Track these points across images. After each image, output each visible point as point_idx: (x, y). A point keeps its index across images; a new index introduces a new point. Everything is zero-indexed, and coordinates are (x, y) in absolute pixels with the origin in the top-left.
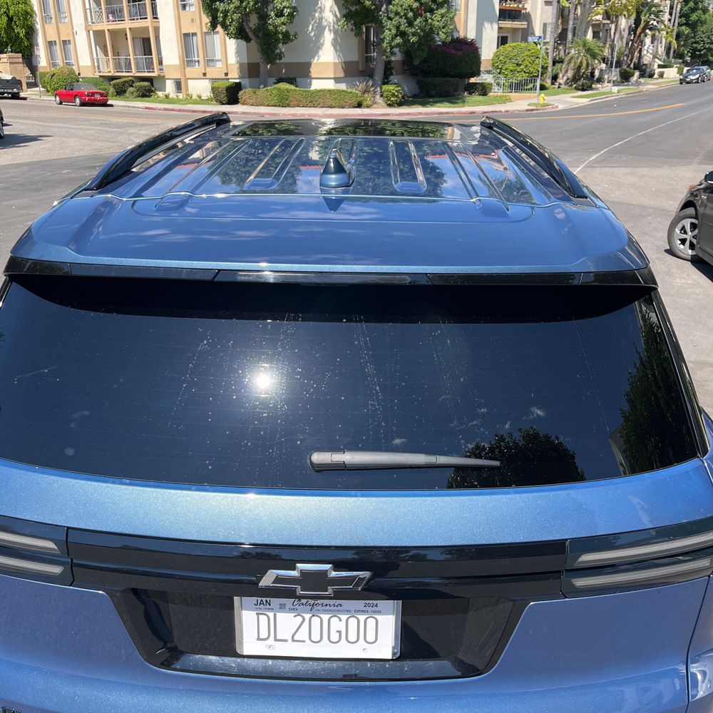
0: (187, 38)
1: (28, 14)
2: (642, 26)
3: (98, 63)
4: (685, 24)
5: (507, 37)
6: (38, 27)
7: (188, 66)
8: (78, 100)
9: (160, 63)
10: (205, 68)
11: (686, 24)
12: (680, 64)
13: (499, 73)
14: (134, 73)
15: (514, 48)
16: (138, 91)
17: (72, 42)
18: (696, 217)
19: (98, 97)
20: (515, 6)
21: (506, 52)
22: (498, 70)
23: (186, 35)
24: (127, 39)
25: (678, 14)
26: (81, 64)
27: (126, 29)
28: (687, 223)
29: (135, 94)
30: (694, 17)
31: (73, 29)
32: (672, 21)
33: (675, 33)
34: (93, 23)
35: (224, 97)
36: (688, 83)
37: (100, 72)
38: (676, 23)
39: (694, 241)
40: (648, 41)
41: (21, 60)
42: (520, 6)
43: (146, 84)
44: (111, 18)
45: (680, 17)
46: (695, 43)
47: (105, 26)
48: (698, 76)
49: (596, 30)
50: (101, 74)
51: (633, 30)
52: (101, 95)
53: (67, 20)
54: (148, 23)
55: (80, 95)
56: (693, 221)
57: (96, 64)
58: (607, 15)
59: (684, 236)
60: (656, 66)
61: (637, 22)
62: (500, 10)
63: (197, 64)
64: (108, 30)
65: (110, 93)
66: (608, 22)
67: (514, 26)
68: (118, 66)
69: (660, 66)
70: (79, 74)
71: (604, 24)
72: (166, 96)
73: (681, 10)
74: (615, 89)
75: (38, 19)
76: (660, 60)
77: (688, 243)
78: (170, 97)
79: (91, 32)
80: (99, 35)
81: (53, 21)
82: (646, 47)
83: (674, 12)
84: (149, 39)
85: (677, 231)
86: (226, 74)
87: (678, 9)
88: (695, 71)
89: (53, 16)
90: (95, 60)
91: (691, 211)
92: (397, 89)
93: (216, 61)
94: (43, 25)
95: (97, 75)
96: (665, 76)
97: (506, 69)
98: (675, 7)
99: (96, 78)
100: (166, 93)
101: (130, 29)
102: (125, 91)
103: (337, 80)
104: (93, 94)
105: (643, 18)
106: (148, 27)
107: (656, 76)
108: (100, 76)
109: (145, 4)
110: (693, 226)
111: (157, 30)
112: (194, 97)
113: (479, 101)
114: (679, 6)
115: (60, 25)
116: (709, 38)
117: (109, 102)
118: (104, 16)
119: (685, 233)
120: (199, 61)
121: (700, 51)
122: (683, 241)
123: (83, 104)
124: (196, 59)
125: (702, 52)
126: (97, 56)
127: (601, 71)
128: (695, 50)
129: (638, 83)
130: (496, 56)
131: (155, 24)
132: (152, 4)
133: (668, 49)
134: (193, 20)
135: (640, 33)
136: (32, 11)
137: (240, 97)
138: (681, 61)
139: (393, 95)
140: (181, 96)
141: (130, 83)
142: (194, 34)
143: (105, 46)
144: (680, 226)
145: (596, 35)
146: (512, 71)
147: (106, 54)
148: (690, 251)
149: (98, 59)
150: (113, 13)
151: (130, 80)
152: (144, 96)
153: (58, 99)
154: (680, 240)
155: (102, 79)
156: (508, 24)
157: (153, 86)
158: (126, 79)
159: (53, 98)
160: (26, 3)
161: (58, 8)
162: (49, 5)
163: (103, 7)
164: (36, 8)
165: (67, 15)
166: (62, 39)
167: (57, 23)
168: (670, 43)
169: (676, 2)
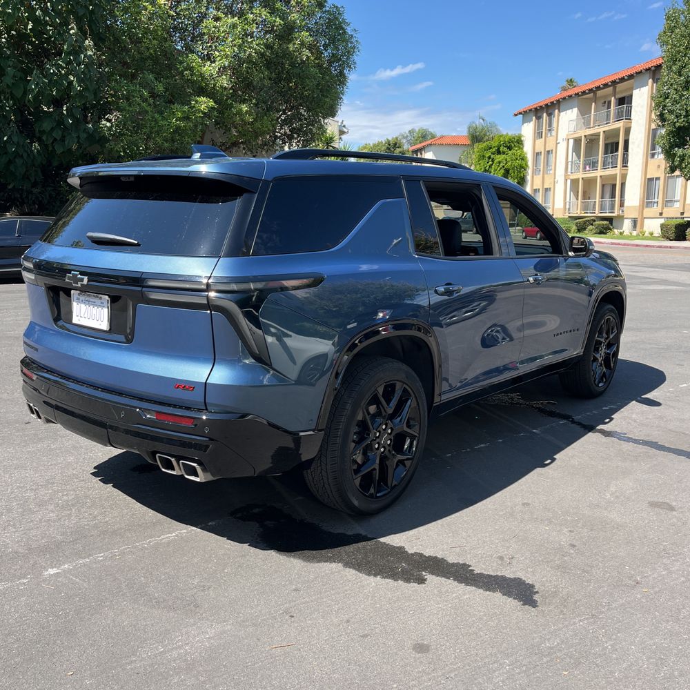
0: (650, 183)
1: (523, 168)
3: (570, 206)
6: (529, 178)
7: (647, 207)
8: (539, 235)
9: (622, 205)
10: (663, 208)
14: (598, 213)
16: (596, 228)
17: (552, 189)
23: (650, 180)
24: (596, 185)
26: (556, 207)
27: (597, 177)
29: (594, 231)
31: (555, 179)
34: (572, 173)
35: (672, 234)
37: (569, 213)
41: (509, 206)
43: (605, 222)
44: (588, 169)
47: (581, 175)
50: (570, 215)
53: (551, 172)
54: (617, 171)
57: (567, 207)
63: (656, 204)
64: (582, 178)
65: (572, 230)
68: (585, 208)
72: (621, 233)
75: (530, 171)
78: (625, 234)
79: (569, 182)
80: (575, 183)
81: (541, 172)
84: (615, 185)
86: (682, 213)
89: (542, 170)
90: (568, 203)
93: (675, 201)
94: (533, 177)
95: (567, 215)
99: (564, 218)
100: (621, 231)
101: (600, 176)
102: (585, 229)
106: (616, 174)
108: (569, 217)
109: (617, 155)
111: (624, 177)
112: (647, 234)
115: (546, 176)
118: (581, 166)
120: (657, 202)
124: (656, 200)
126: (570, 199)
131: (623, 172)
132: (624, 154)
134: (659, 166)
136: (527, 165)
137: (687, 234)
140: (635, 233)
141: (591, 222)
142: (658, 179)
143: (577, 192)
147: (577, 198)
149: (570, 203)
150: (589, 164)
151: (592, 220)
152: (601, 233)
153: (524, 234)
155: (569, 219)
157: (612, 225)
158: (589, 219)
159: (521, 234)
160: (523, 158)
161: (547, 163)
162: (540, 160)
163: (582, 160)
164: (530, 164)
165: (553, 167)
166: (545, 187)
167: (543, 174)
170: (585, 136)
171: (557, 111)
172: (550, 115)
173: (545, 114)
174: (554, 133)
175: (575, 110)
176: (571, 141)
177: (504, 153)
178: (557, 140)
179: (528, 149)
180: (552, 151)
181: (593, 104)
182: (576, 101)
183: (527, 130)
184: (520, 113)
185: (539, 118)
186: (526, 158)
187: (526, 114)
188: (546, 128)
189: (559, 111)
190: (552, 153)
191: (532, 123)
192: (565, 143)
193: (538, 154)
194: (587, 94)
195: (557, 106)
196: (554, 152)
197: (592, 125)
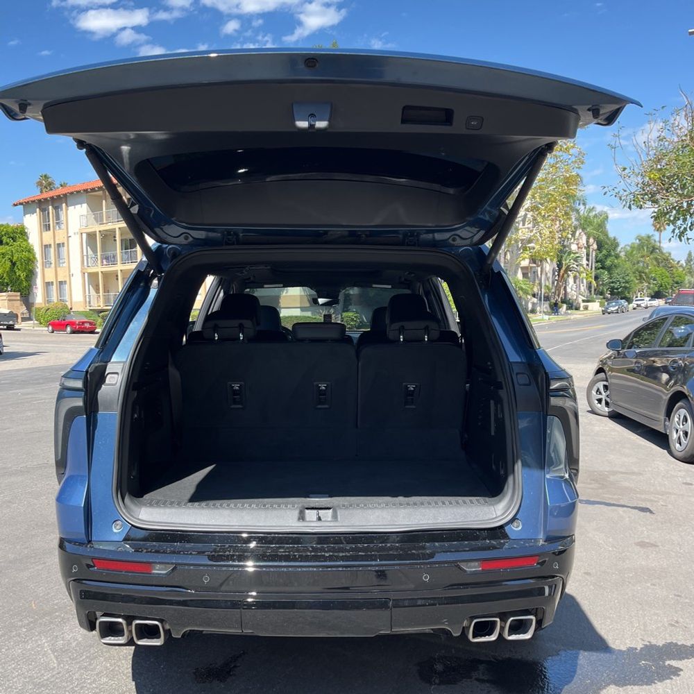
1: (30, 261)
2: (564, 268)
3: (90, 299)
4: (601, 268)
6: (39, 270)
8: (69, 329)
11: (603, 268)
12: (601, 299)
17: (68, 282)
18: (607, 381)
19: (87, 325)
24: (117, 279)
25: (594, 260)
26: (74, 300)
27: (117, 271)
28: (600, 385)
30: (608, 263)
31: (69, 272)
32: (590, 265)
33: (593, 275)
34: (88, 266)
36: (609, 313)
37: (90, 306)
38: (594, 266)
39: (608, 400)
40: (571, 280)
41: (19, 298)
44: (105, 263)
45: (597, 262)
46: (612, 282)
47: (99, 269)
48: (617, 307)
49: (525, 272)
50: (91, 308)
51: (556, 272)
52: (91, 323)
53: (65, 265)
55: (72, 324)
56: (605, 383)
57: (88, 300)
58: (533, 260)
59: (600, 397)
60: (580, 300)
61: (560, 266)
64: (102, 272)
65: (98, 323)
66: (534, 265)
68: (107, 301)
69: (584, 301)
70: (71, 309)
71: (531, 267)
73: (596, 257)
74: (546, 317)
75: (39, 265)
76: (584, 296)
77: (603, 402)
79: (86, 274)
80: (93, 277)
81: (53, 265)
82: (570, 286)
83: (591, 258)
85: (594, 392)
87: (594, 256)
88: (614, 304)
89: (53, 262)
90: (87, 296)
91: (602, 375)
92: (356, 315)
94: (43, 270)
95: (87, 308)
96: (589, 309)
98: (591, 254)
99: (86, 312)
101: (121, 270)
103: (303, 309)
104: (83, 323)
105: (564, 262)
107: (581, 309)
108: (90, 310)
109: (136, 251)
110: (606, 387)
114: (594, 253)
115: (58, 269)
116: (623, 278)
117: (96, 331)
118: (99, 262)
119: (600, 393)
121: (617, 289)
122: (600, 401)
123: (73, 332)
125: (620, 290)
126: (89, 293)
127: (533, 304)
128: (613, 288)
129: (566, 314)
133: (589, 287)
135: (563, 275)
136: (35, 258)
138: (601, 297)
139: (352, 320)
143: (97, 286)
144: (595, 389)
145: (525, 275)
147: (97, 291)
148: (606, 409)
149: (90, 296)
150: (107, 258)
153: (50, 328)
154: (597, 400)
155: (91, 312)
159: (46, 329)
160: (30, 250)
161: (58, 256)
162: (50, 253)
163: (99, 254)
164: (38, 256)
165: (66, 260)
166: (59, 280)
167: (56, 267)
168: (590, 283)
169: (591, 250)
170: (100, 231)
171: (64, 205)
172: (56, 208)
173: (50, 207)
174: (63, 226)
175: (85, 205)
176: (84, 236)
177: (7, 244)
178: (68, 233)
179: (34, 240)
180: (63, 244)
181: (104, 201)
182: (84, 197)
183: (32, 222)
184: (21, 204)
185: (43, 210)
186: (33, 250)
187: (28, 206)
188: (53, 221)
189: (67, 205)
190: (63, 246)
191: (35, 214)
192: (78, 236)
193: (47, 247)
194: (96, 191)
195: (64, 200)
196: (66, 244)
197: (105, 222)
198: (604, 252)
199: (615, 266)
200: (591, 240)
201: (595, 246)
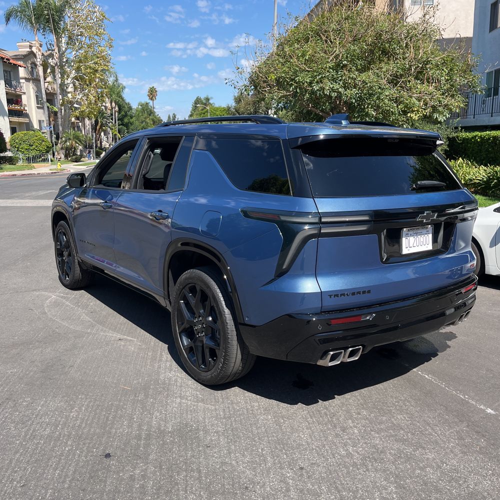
2: (99, 124)
4: (121, 125)
5: (16, 128)
11: (122, 124)
13: (18, 151)
15: (25, 135)
20: (19, 108)
21: (20, 137)
22: (16, 149)
25: (117, 119)
30: (126, 120)
32: (114, 122)
33: (117, 129)
38: (117, 123)
40: (102, 134)
42: (22, 108)
51: (94, 128)
61: (97, 122)
62: (8, 110)
66: (79, 121)
67: (20, 121)
82: (102, 138)
83: (114, 117)
87: (117, 116)
97: (22, 148)
98: (114, 114)
105: (99, 120)
113: (14, 168)
114: (117, 114)
127: (81, 151)
130: (12, 140)
135: (99, 129)
146: (27, 149)
156: (15, 119)
168: (115, 135)
169: (114, 111)
198: (123, 113)
199: (131, 124)
200: (113, 104)
201: (117, 109)
